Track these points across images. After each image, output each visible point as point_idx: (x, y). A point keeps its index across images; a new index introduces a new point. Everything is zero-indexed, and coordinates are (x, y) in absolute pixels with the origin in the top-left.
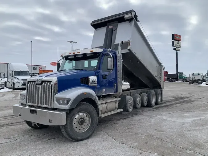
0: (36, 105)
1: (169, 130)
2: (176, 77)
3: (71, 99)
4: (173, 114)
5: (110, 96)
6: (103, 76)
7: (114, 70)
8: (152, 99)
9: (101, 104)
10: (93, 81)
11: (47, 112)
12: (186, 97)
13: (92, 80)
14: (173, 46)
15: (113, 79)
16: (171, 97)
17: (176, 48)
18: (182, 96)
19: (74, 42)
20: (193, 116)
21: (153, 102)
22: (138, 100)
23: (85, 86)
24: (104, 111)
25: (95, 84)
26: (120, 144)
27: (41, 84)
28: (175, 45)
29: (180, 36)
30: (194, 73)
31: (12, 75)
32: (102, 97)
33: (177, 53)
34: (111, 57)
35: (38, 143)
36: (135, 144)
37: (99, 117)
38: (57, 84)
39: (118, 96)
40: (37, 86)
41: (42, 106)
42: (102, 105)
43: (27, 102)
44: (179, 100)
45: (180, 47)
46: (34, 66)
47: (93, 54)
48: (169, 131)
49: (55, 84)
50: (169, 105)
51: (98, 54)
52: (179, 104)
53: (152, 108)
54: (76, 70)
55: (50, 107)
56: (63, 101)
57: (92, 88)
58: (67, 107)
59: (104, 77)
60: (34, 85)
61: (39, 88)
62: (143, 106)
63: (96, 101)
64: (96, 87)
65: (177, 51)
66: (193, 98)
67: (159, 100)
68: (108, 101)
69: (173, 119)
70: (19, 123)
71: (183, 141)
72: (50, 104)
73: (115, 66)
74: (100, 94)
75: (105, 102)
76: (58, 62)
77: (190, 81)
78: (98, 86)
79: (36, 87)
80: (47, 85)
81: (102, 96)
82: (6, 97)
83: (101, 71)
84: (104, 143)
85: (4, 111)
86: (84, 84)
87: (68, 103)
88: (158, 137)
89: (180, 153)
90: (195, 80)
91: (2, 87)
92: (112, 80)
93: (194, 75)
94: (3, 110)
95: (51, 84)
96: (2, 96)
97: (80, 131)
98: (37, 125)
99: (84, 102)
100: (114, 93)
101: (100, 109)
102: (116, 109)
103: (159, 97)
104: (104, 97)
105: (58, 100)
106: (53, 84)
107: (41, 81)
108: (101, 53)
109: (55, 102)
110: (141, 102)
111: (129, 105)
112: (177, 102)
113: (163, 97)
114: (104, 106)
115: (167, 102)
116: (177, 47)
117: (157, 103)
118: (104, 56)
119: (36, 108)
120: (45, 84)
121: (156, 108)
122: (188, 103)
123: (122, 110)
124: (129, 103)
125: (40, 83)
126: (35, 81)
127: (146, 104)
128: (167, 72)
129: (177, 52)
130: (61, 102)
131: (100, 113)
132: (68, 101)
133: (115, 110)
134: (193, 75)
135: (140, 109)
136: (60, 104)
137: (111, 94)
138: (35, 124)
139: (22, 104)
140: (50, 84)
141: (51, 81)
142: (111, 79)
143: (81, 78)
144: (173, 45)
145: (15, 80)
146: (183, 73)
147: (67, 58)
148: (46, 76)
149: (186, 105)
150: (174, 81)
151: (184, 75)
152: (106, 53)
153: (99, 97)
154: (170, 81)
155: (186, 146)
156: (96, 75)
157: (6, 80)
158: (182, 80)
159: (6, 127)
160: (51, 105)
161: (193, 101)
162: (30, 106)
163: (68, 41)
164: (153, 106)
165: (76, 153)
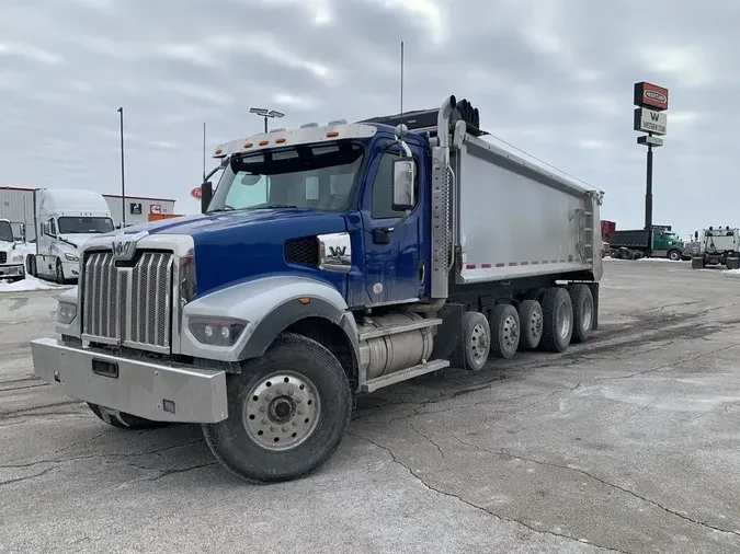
0: (114, 341)
1: (631, 441)
2: (645, 243)
3: (246, 322)
4: (638, 378)
5: (400, 310)
6: (374, 232)
7: (420, 211)
8: (561, 323)
9: (367, 341)
10: (337, 253)
11: (156, 369)
12: (685, 317)
13: (331, 248)
14: (635, 129)
15: (415, 246)
16: (631, 314)
17: (647, 134)
18: (669, 310)
19: (274, 114)
20: (717, 390)
21: (564, 331)
22: (506, 326)
23: (306, 271)
24: (378, 365)
25: (345, 263)
26: (441, 495)
27: (131, 263)
28: (646, 124)
29: (665, 92)
30: (711, 228)
31: (49, 231)
32: (370, 315)
33: (650, 154)
34: (409, 159)
35: (124, 485)
36: (501, 500)
37: (359, 390)
38: (194, 261)
39: (431, 310)
40: (120, 269)
41: (138, 345)
42: (370, 344)
43: (82, 332)
44: (657, 328)
45: (664, 130)
46: (133, 201)
47: (336, 149)
48: (630, 445)
49: (186, 262)
50: (623, 345)
51: (354, 147)
52: (661, 343)
53: (559, 355)
54: (270, 208)
55: (168, 352)
56: (218, 328)
57: (333, 279)
58: (231, 353)
59: (380, 236)
60: (106, 266)
61: (124, 275)
62: (524, 347)
63: (346, 328)
64: (349, 277)
65: (650, 145)
66: (710, 320)
67: (586, 324)
68: (394, 330)
69: (642, 400)
70: (63, 407)
71: (691, 490)
72: (166, 341)
73: (422, 193)
74: (362, 304)
75: (381, 333)
76: (206, 180)
77: (698, 256)
78: (356, 273)
79: (114, 272)
80: (154, 268)
81: (370, 311)
82: (27, 310)
83: (366, 213)
84: (376, 494)
85: (17, 361)
86: (300, 263)
87: (234, 335)
88: (586, 470)
89: (684, 538)
90: (716, 253)
91: (18, 274)
92: (409, 251)
93: (711, 235)
94: (12, 356)
95: (170, 262)
96: (16, 307)
97: (277, 444)
98: (119, 417)
99: (295, 336)
100: (417, 300)
101: (363, 360)
102: (424, 361)
103: (584, 312)
104: (381, 312)
105: (198, 325)
106: (177, 264)
107: (133, 250)
108: (367, 141)
109: (187, 332)
110: (518, 333)
111: (473, 343)
112: (651, 332)
113: (599, 313)
114: (378, 347)
115: (613, 332)
116: (651, 133)
117: (576, 338)
118: (380, 154)
119: (114, 355)
120: (147, 261)
121: (575, 358)
122: (694, 337)
123: (446, 363)
124: (474, 339)
125: (129, 256)
126: (109, 251)
127: (535, 341)
128: (612, 225)
129: (650, 149)
130: (209, 331)
131: (363, 374)
132: (237, 327)
133: (420, 362)
134: (709, 234)
135: (515, 358)
136: (203, 339)
137: (404, 302)
138: (112, 413)
139: (67, 339)
140: (166, 260)
141: (171, 252)
142: (408, 248)
143: (289, 242)
144: (637, 126)
145: (63, 251)
146: (669, 228)
147: (237, 163)
148: (152, 232)
149: (685, 346)
150: (636, 258)
151: (672, 237)
152: (389, 142)
153: (360, 315)
154: (620, 257)
155: (704, 510)
156: (347, 230)
157: (31, 249)
158: (665, 252)
159: (14, 421)
160: (170, 345)
161: (711, 332)
162: (94, 346)
163: (253, 110)
164: (563, 350)
165: (269, 529)
